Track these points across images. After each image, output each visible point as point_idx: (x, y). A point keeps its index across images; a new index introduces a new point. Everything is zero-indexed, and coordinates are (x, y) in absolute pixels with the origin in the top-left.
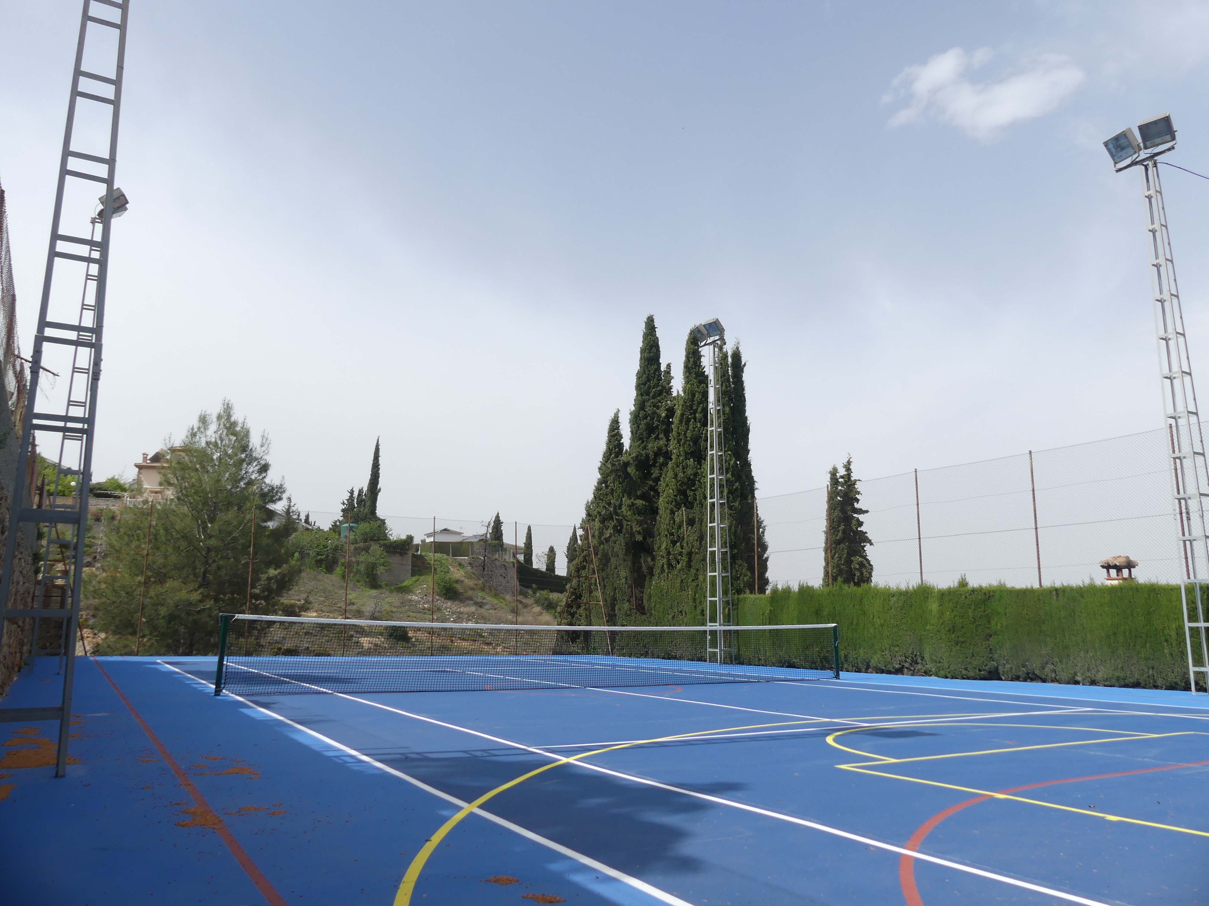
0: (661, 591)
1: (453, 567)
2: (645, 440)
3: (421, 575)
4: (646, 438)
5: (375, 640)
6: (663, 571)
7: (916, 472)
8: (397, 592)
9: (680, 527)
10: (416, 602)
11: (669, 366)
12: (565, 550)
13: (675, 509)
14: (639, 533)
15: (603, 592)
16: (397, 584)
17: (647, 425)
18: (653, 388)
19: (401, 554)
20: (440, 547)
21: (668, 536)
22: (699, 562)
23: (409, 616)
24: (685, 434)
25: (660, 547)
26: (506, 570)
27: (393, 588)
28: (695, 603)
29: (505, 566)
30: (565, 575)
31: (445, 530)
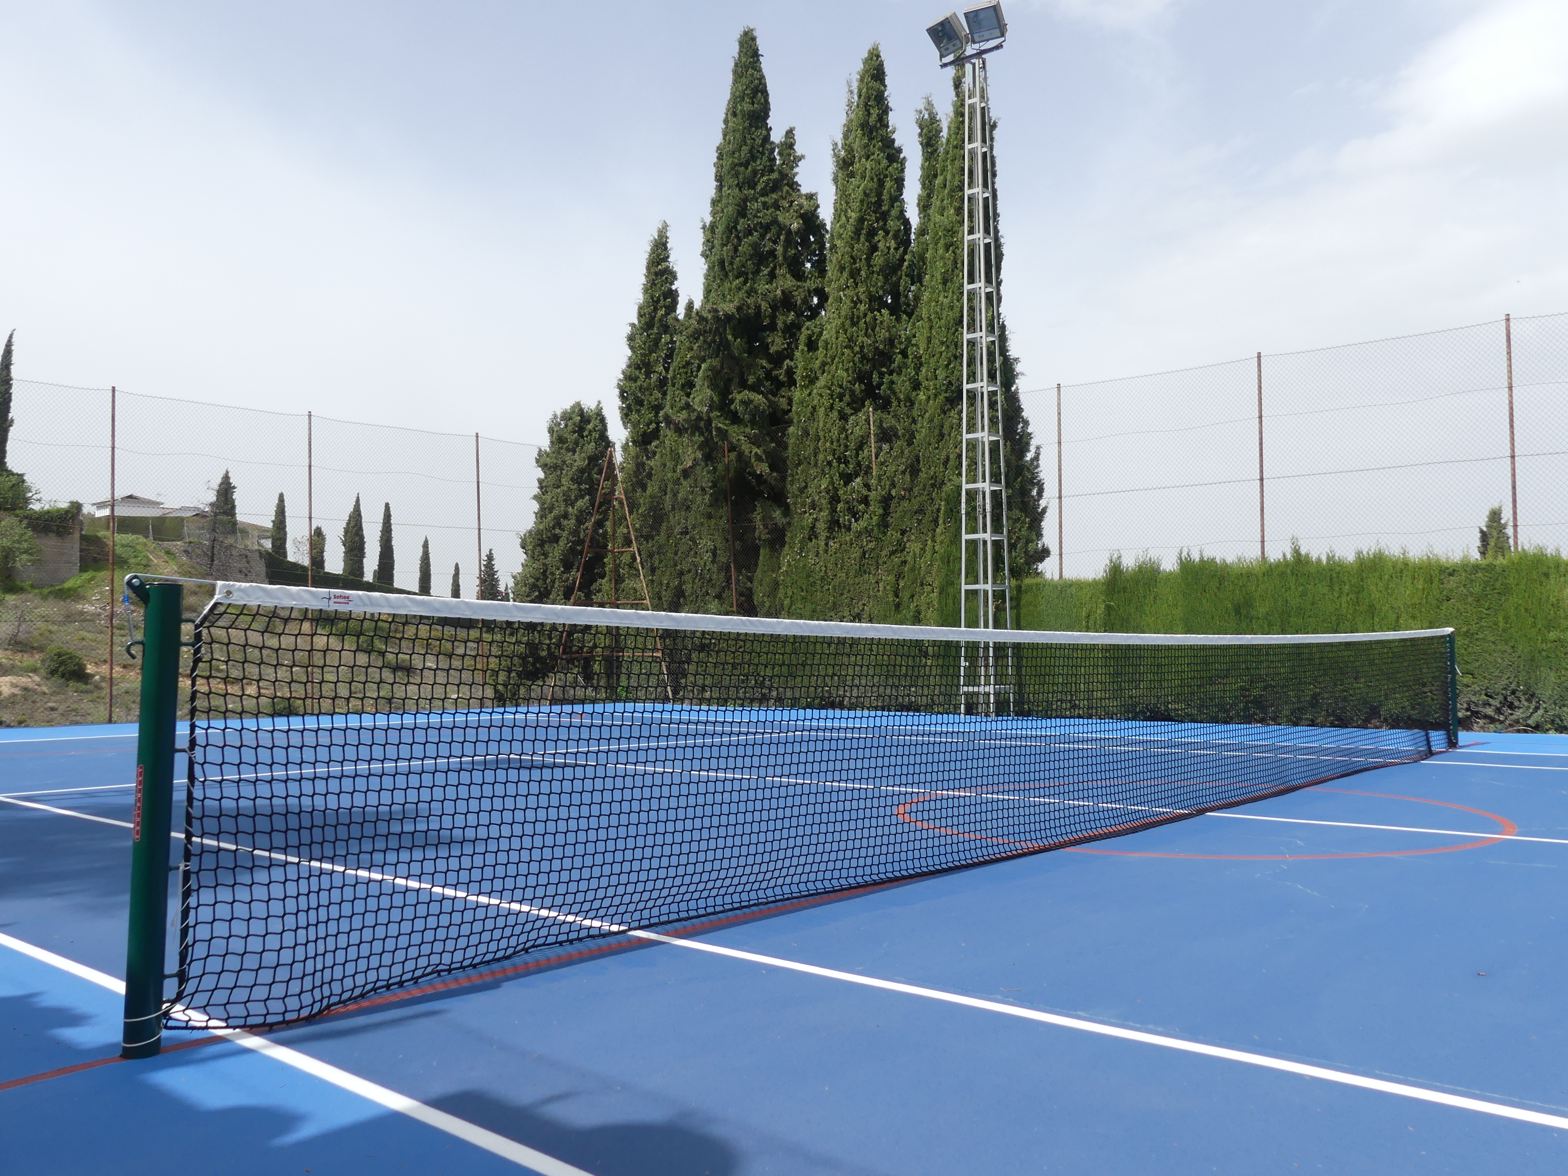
0: (808, 576)
1: (158, 557)
2: (750, 276)
3: (98, 570)
4: (752, 273)
5: (24, 681)
6: (813, 534)
7: (1508, 320)
8: (56, 597)
9: (860, 447)
10: (92, 615)
11: (790, 133)
12: (341, 533)
13: (848, 411)
14: (759, 458)
15: (652, 581)
16: (52, 586)
17: (755, 246)
18: (763, 175)
19: (59, 534)
20: (127, 525)
21: (835, 464)
22: (908, 516)
23: (83, 639)
24: (869, 259)
25: (806, 487)
26: (248, 562)
27: (46, 591)
28: (897, 596)
29: (246, 557)
30: (341, 572)
31: (130, 497)
